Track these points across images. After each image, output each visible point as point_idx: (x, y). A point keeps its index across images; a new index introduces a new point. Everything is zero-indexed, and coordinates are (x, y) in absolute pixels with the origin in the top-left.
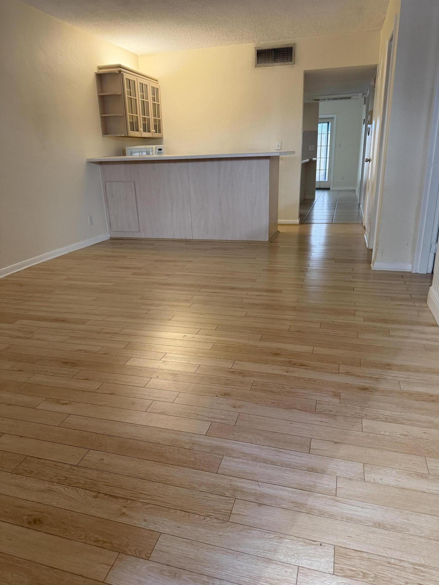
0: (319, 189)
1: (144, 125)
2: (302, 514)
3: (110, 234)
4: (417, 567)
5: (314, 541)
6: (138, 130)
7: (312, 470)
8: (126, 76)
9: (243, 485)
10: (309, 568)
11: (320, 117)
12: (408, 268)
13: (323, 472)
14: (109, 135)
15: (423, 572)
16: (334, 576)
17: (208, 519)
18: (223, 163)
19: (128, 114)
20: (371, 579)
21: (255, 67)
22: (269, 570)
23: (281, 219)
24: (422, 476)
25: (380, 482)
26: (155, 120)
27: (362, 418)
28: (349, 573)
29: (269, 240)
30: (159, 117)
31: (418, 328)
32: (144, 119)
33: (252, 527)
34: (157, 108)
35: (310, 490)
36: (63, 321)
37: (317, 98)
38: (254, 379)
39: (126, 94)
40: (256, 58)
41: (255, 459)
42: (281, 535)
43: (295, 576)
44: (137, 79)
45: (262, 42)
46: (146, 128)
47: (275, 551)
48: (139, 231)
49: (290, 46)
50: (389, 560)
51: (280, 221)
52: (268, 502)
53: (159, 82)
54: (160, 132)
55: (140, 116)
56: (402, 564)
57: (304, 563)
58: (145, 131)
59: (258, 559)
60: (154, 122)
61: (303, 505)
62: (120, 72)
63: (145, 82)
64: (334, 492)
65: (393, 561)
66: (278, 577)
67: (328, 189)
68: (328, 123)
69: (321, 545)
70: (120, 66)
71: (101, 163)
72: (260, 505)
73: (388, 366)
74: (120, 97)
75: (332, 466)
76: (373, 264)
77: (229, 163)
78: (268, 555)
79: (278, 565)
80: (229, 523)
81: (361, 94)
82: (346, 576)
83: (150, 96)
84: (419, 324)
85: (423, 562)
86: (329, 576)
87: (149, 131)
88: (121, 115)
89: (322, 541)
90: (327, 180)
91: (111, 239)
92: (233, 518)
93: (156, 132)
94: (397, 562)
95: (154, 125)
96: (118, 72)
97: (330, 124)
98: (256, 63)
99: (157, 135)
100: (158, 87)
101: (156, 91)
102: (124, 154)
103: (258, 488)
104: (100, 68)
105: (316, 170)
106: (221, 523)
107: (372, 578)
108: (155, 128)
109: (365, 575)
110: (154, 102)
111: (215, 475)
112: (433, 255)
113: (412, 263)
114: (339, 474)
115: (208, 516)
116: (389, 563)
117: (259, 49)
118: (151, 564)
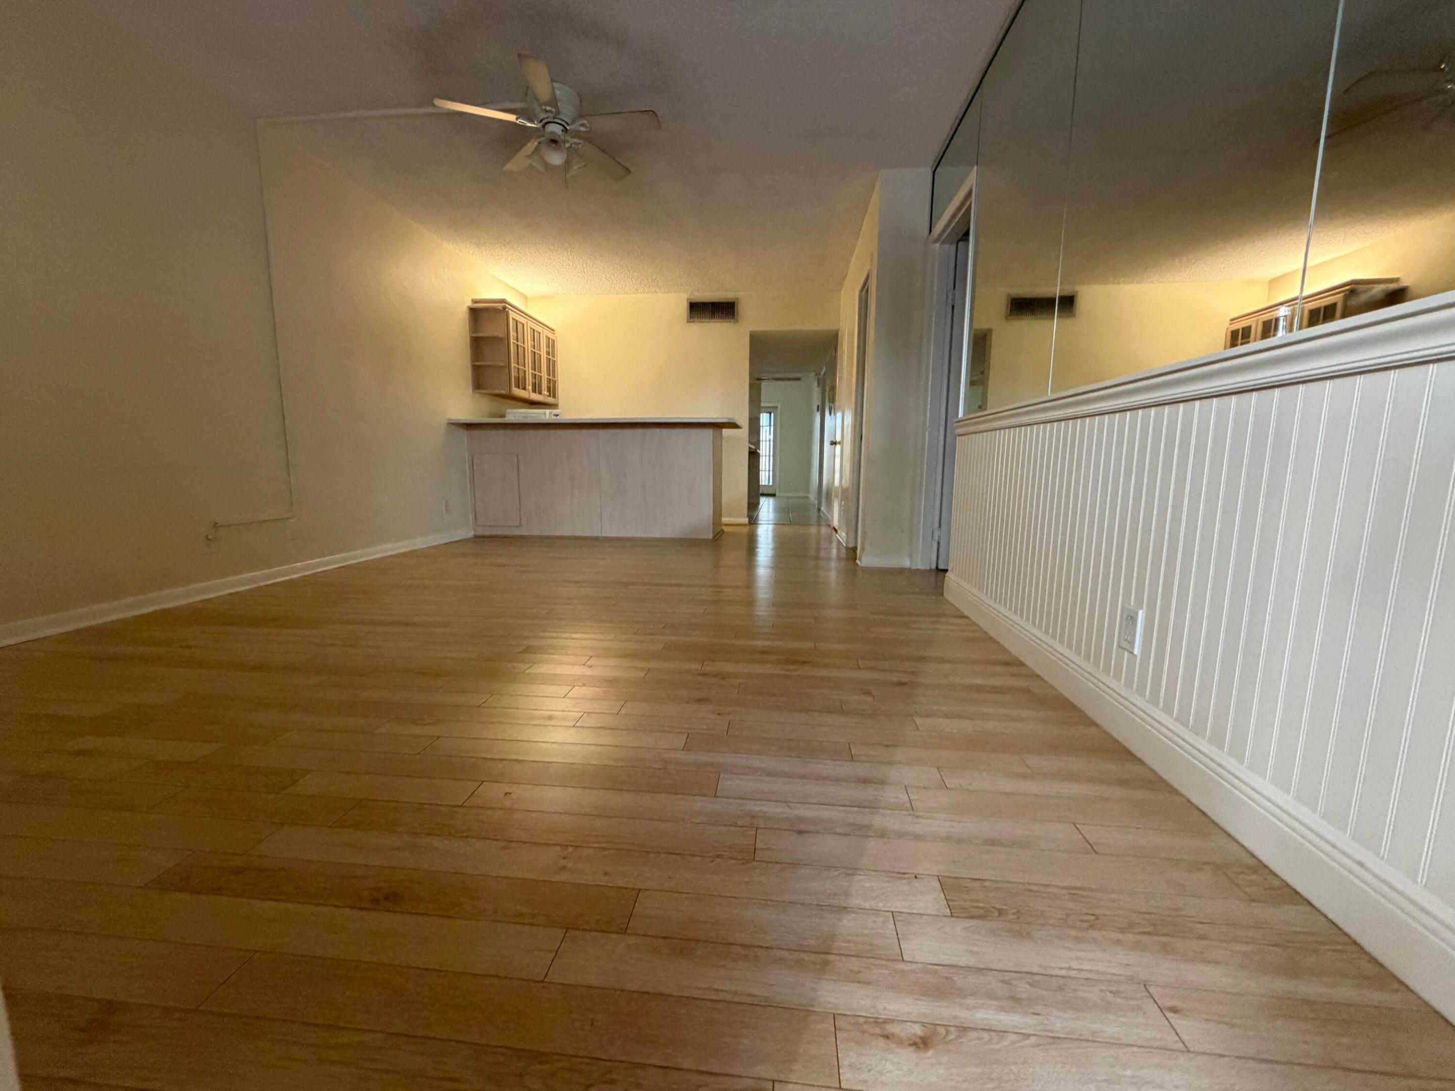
0: (763, 495)
1: (534, 385)
2: (871, 839)
3: (475, 531)
4: (1073, 891)
5: (904, 874)
6: (524, 389)
7: (866, 781)
8: (512, 315)
9: (765, 809)
10: (910, 911)
11: (763, 404)
12: (906, 563)
13: (883, 782)
14: (481, 391)
15: (1083, 896)
16: (954, 919)
17: (719, 860)
18: (649, 432)
19: (513, 365)
20: (1012, 917)
21: (688, 322)
22: (845, 922)
23: (726, 517)
24: (1024, 776)
25: (970, 788)
26: (549, 381)
27: (912, 716)
28: (976, 912)
29: (714, 537)
30: (554, 376)
31: (943, 620)
32: (534, 376)
33: (795, 864)
34: (552, 366)
35: (873, 806)
36: (408, 624)
37: (760, 376)
38: (740, 681)
39: (511, 338)
40: (689, 313)
41: (771, 774)
42: (851, 871)
43: (892, 927)
44: (527, 322)
45: (697, 294)
46: (536, 389)
47: (847, 894)
48: (520, 526)
49: (731, 301)
50: (1028, 887)
51: (725, 520)
52: (813, 828)
53: (556, 332)
54: (554, 396)
55: (529, 372)
56: (1049, 890)
57: (899, 905)
58: (534, 391)
59: (821, 909)
60: (547, 383)
61: (869, 827)
62: (504, 308)
63: (537, 328)
64: (908, 805)
65: (1034, 888)
66: (865, 932)
67: (773, 495)
68: (770, 413)
69: (916, 877)
70: (503, 301)
71: (469, 426)
72: (800, 832)
73: (924, 659)
74: (502, 342)
75: (894, 773)
76: (860, 561)
77: (657, 431)
78: (836, 902)
79: (858, 913)
80: (755, 864)
81: (813, 374)
82: (972, 917)
83: (544, 349)
84: (944, 615)
85: (1078, 884)
86: (945, 919)
87: (540, 393)
88: (502, 364)
89: (916, 872)
90: (771, 484)
91: (476, 537)
92: (759, 855)
93: (550, 396)
94: (1042, 889)
95: (548, 387)
96: (500, 308)
97: (772, 414)
98: (689, 318)
99: (550, 400)
100: (554, 338)
101: (551, 344)
102: (503, 416)
103: (788, 810)
104: (475, 302)
105: (759, 471)
106: (742, 864)
107: (1014, 914)
108: (549, 390)
109: (1001, 912)
110: (548, 357)
111: (714, 800)
112: (935, 545)
113: (911, 556)
114: (906, 783)
115: (718, 856)
116: (1030, 891)
117: (694, 301)
118: (632, 940)
